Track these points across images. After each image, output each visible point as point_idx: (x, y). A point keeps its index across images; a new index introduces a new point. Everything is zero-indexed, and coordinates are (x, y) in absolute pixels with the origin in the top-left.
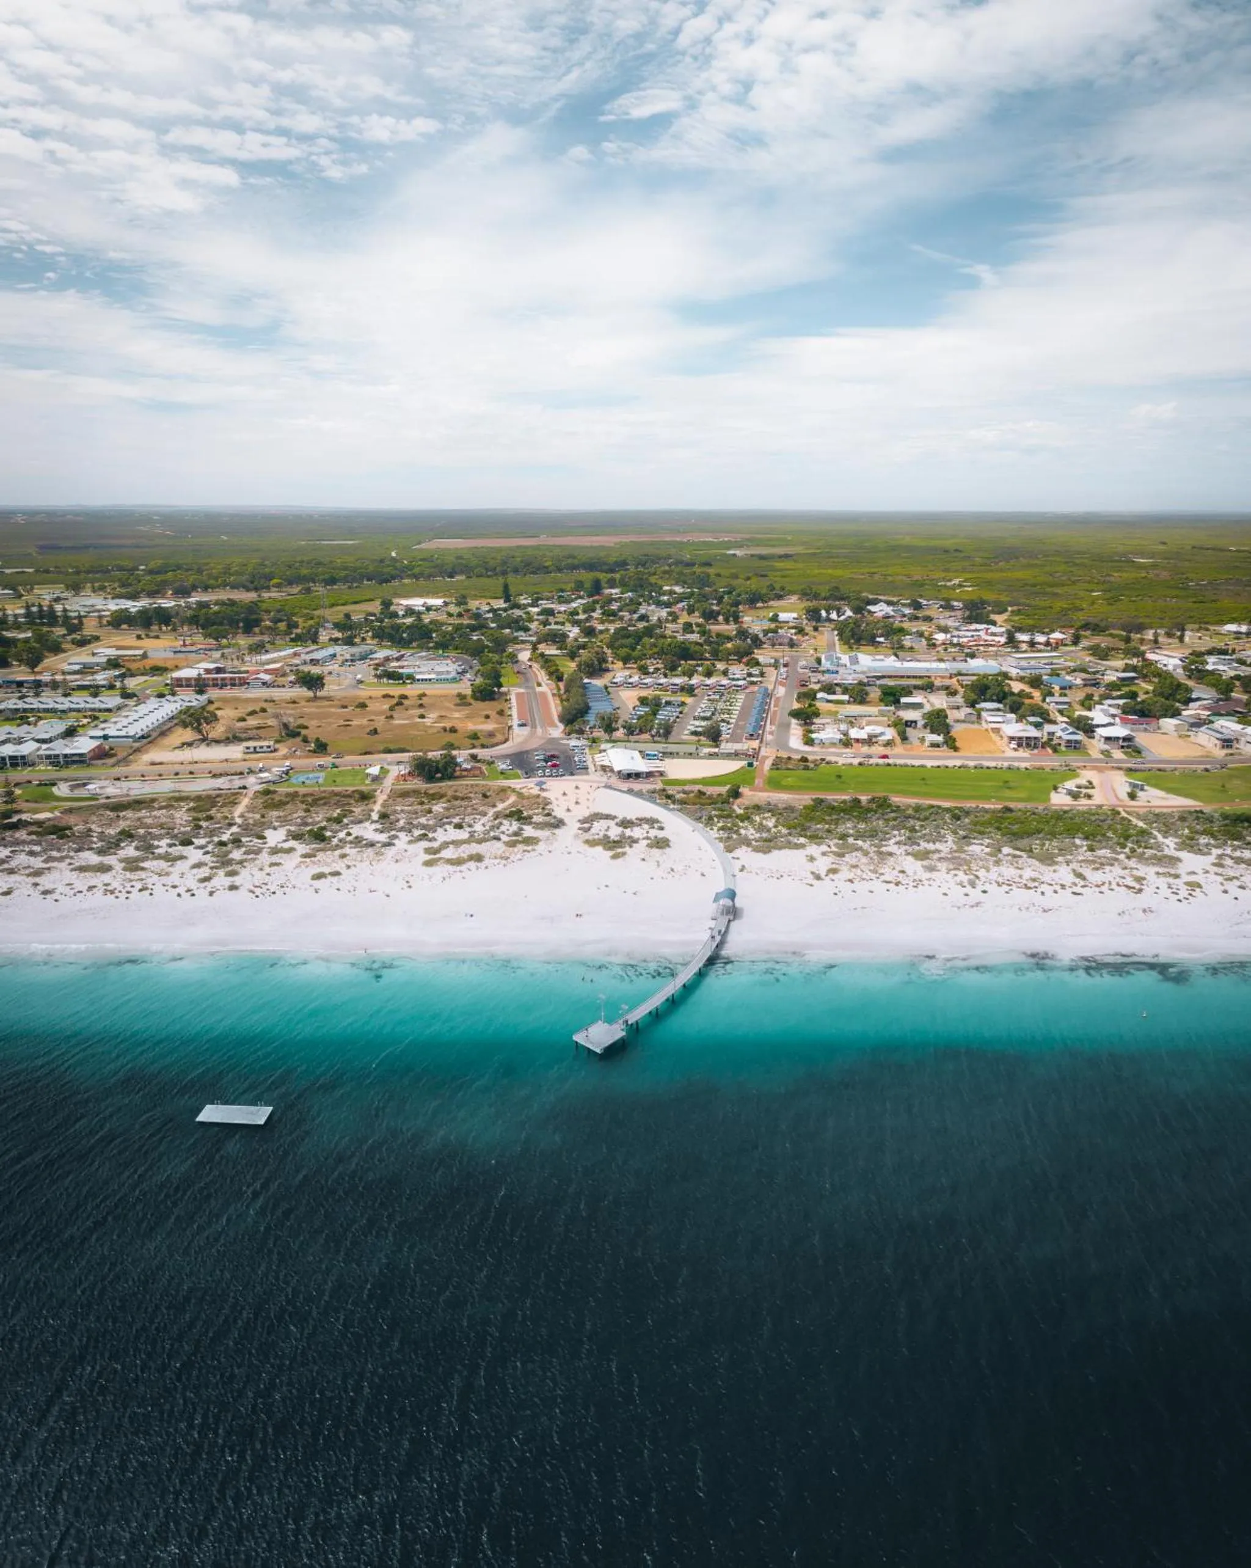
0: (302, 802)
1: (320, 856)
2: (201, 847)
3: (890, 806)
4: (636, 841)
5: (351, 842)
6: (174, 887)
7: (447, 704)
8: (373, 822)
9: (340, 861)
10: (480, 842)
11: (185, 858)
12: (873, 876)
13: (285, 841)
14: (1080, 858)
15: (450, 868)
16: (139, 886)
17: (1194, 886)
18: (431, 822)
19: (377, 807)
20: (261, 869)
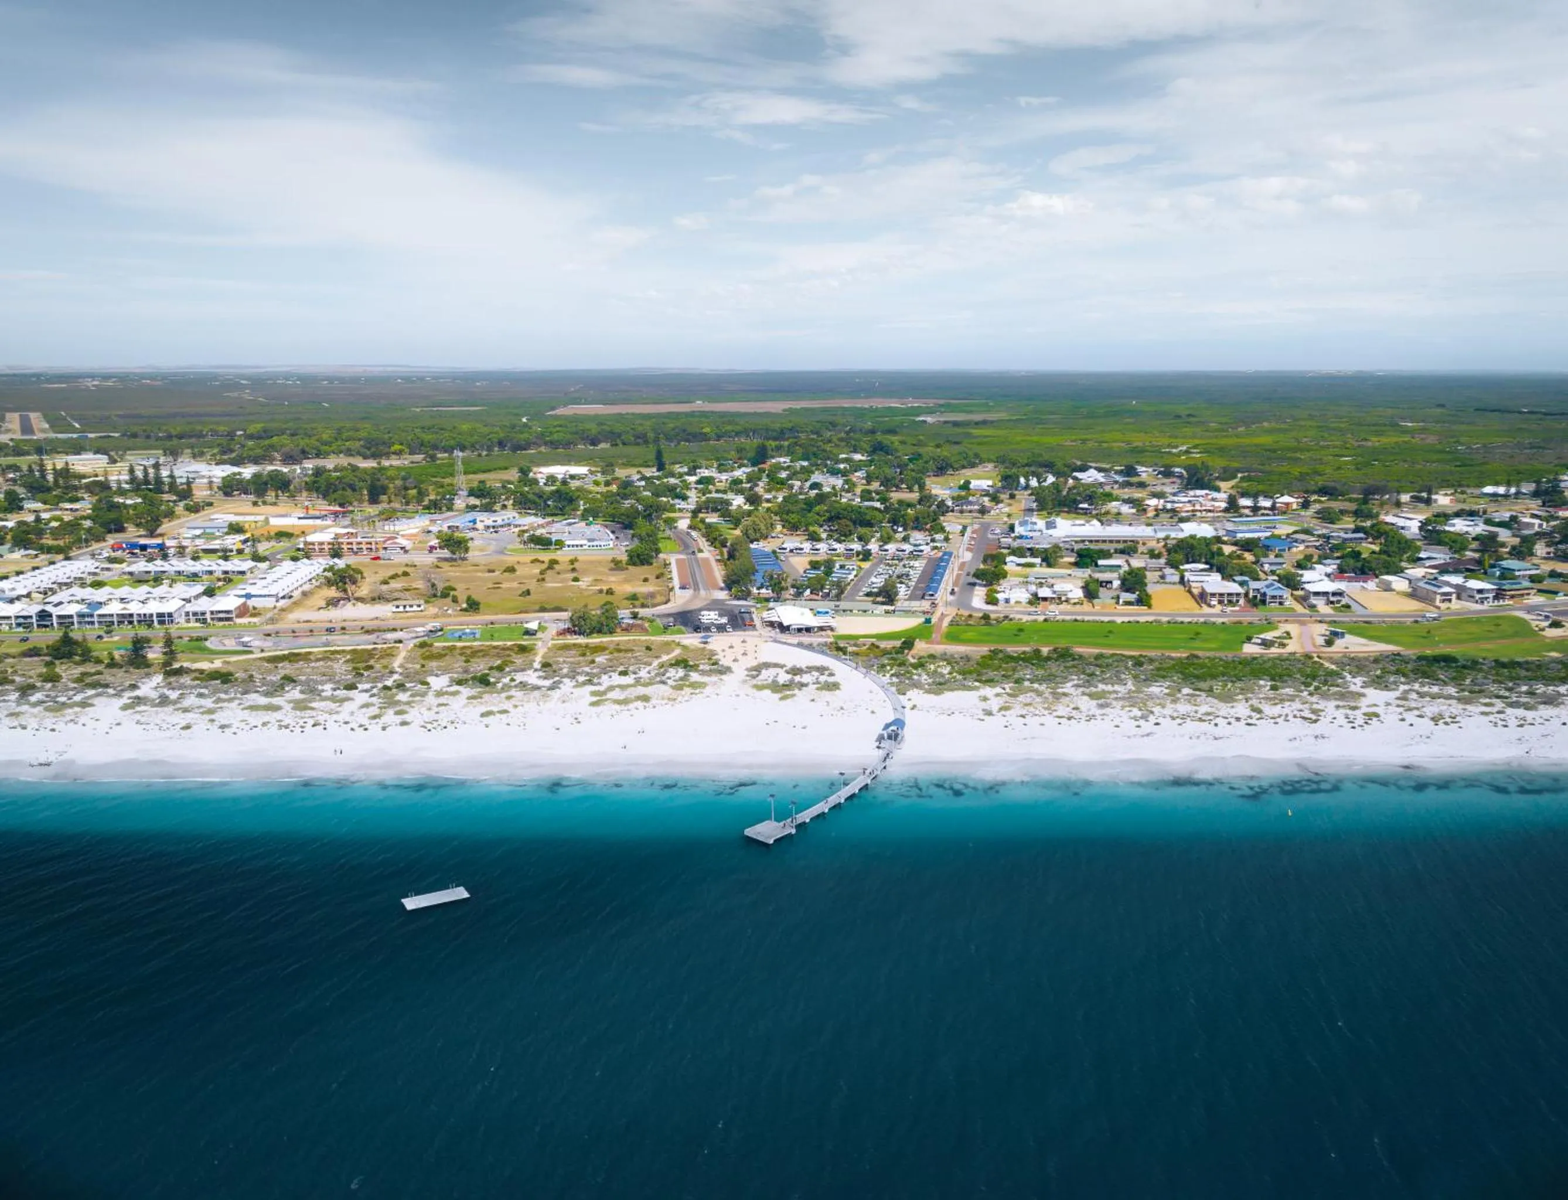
0: (461, 654)
1: (486, 697)
2: (366, 691)
3: (1071, 655)
4: (806, 685)
5: (516, 686)
6: (346, 723)
7: (602, 569)
8: (536, 670)
9: (506, 702)
10: (646, 685)
11: (352, 699)
12: (1046, 712)
13: (448, 686)
14: (1261, 696)
15: (617, 707)
16: (311, 722)
17: (1371, 716)
18: (595, 671)
19: (538, 659)
20: (429, 709)
